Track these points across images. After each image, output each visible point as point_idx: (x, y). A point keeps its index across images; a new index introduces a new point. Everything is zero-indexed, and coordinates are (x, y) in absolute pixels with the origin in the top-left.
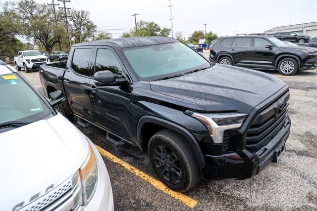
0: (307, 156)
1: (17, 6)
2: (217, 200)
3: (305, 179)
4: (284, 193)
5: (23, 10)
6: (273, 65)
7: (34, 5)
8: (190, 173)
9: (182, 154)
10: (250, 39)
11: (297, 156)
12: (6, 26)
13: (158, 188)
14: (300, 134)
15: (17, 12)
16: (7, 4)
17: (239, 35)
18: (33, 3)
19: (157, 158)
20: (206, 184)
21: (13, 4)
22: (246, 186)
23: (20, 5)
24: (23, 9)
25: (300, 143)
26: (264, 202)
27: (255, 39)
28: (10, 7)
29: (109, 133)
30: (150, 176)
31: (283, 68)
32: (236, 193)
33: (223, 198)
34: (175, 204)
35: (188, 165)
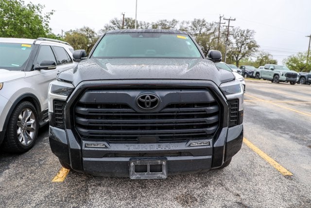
1: (190, 24)
5: (195, 28)
7: (204, 23)
15: (189, 29)
16: (183, 23)
18: (204, 21)
21: (188, 23)
23: (193, 24)
24: (195, 26)
28: (185, 25)
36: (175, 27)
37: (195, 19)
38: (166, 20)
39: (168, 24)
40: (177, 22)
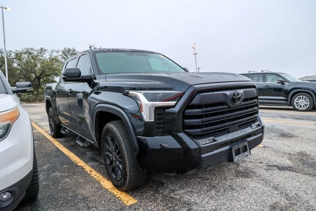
0: (290, 171)
1: (60, 53)
2: (161, 201)
3: (278, 190)
4: (243, 201)
5: (65, 57)
6: (286, 100)
7: (74, 52)
8: (127, 162)
9: (120, 140)
10: (262, 75)
11: (277, 170)
12: (48, 69)
13: (105, 187)
14: (291, 153)
15: (60, 58)
16: (52, 52)
17: (251, 72)
18: (74, 50)
19: (108, 153)
20: (158, 188)
21: (58, 52)
22: (202, 192)
23: (64, 53)
24: (66, 55)
25: (287, 161)
26: (213, 208)
27: (267, 75)
28: (55, 54)
29: (80, 136)
30: (104, 177)
31: (297, 103)
32: (186, 198)
33: (168, 199)
34: (112, 201)
35: (125, 152)
36: (44, 55)
37: (65, 48)
38: (32, 49)
39: (35, 53)
40: (45, 50)
